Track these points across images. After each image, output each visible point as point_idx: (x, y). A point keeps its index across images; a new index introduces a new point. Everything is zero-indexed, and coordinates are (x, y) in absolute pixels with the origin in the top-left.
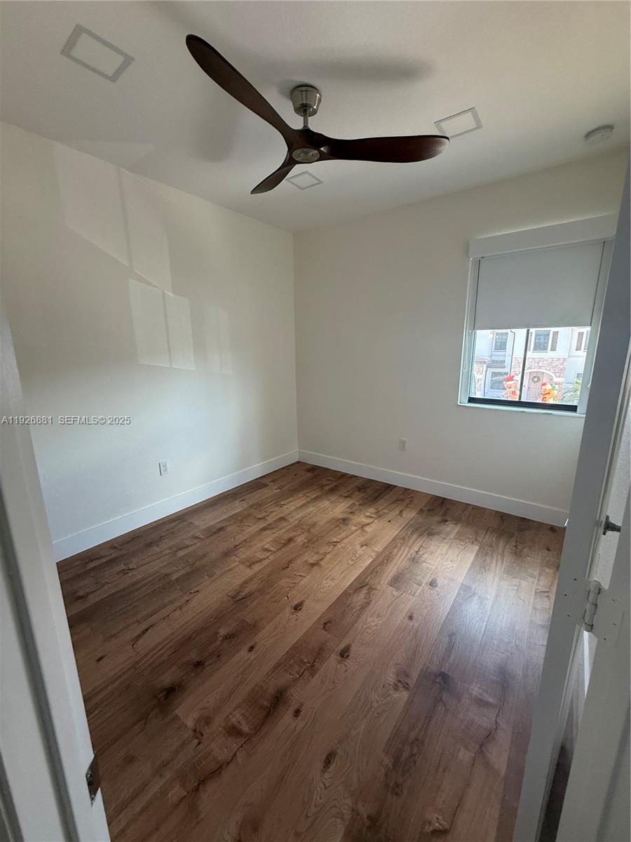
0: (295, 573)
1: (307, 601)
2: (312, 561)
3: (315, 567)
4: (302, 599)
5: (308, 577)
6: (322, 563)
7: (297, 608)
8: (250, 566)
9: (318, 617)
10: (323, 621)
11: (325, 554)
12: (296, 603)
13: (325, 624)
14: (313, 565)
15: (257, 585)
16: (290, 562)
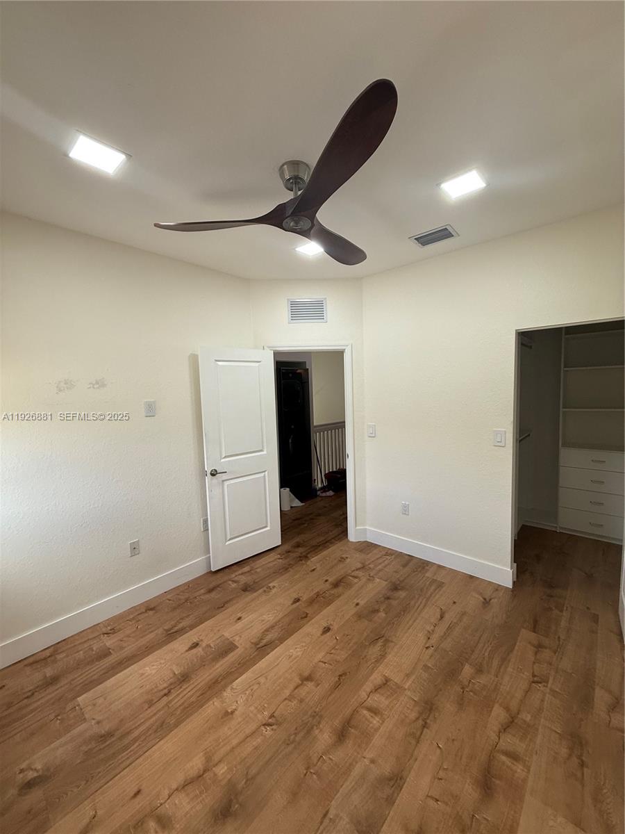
0: (331, 667)
1: (319, 635)
2: (310, 685)
3: (306, 674)
4: (323, 637)
5: (316, 660)
6: (297, 681)
7: (327, 630)
8: (387, 681)
9: (311, 622)
10: (308, 618)
11: (290, 698)
12: (328, 634)
13: (306, 617)
14: (309, 678)
15: (370, 653)
16: (337, 686)
